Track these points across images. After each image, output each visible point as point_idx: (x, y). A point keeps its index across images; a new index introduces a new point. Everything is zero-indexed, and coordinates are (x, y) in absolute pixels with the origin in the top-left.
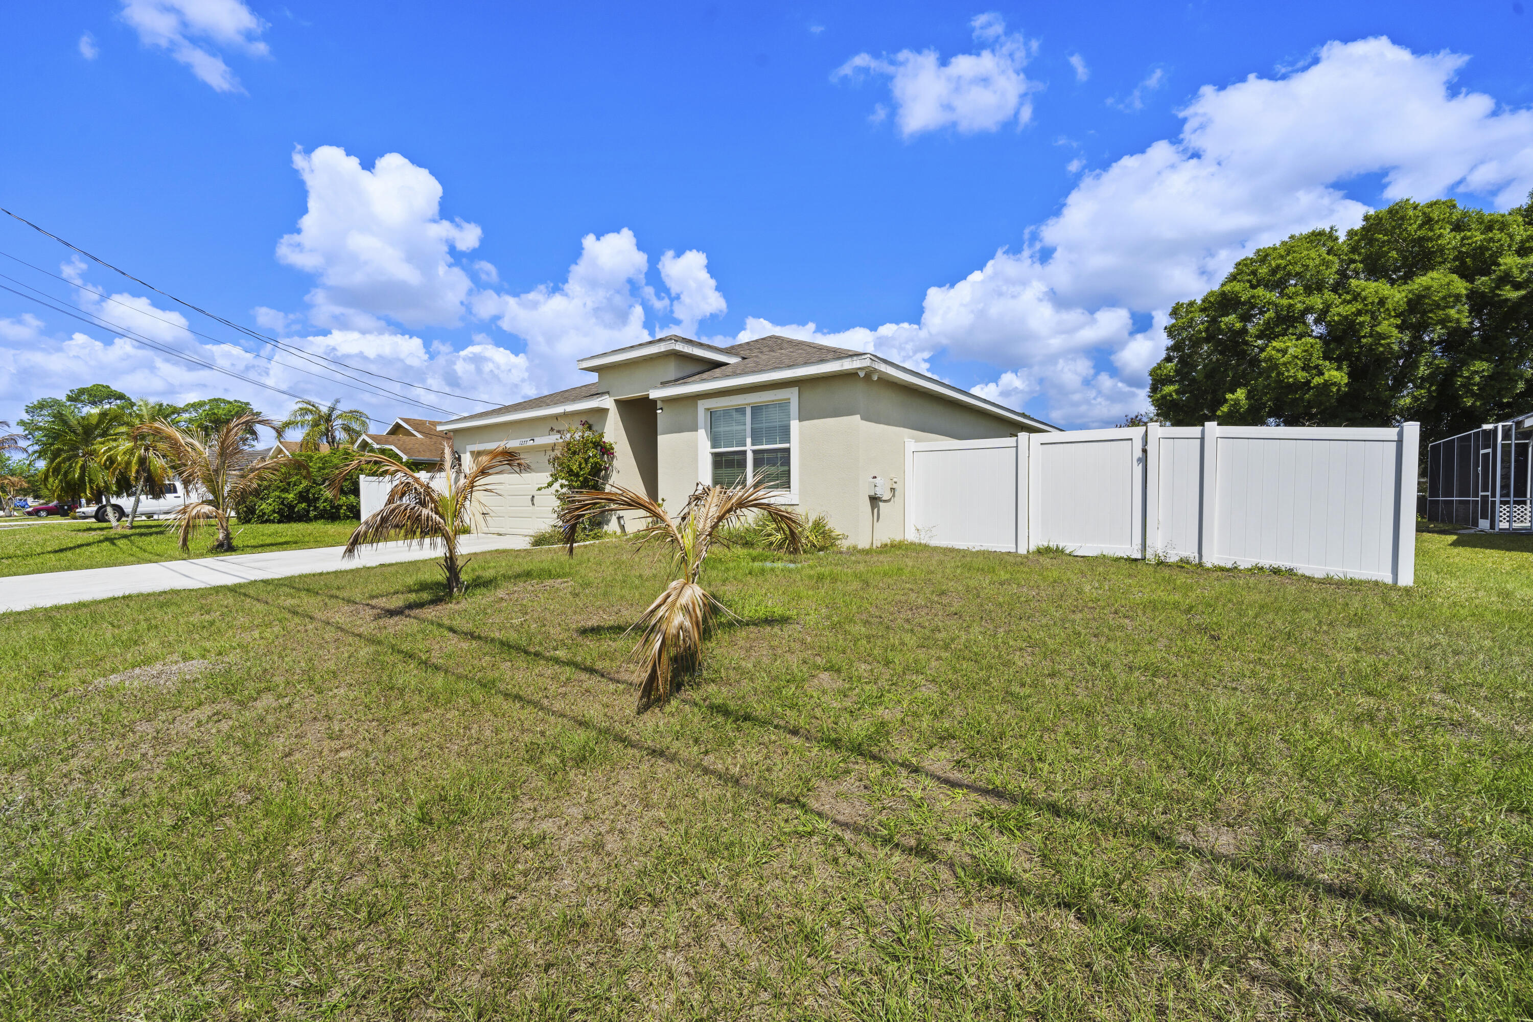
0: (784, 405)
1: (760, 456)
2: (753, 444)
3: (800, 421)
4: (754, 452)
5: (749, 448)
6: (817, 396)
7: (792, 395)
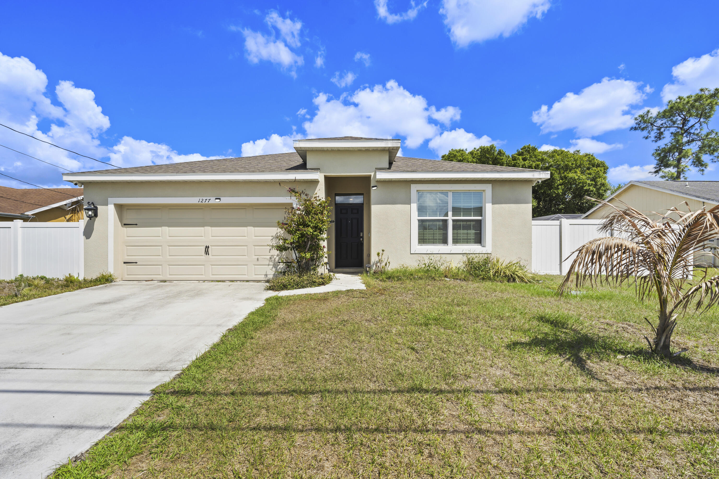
0: (480, 194)
1: (458, 223)
2: (453, 216)
3: (493, 204)
4: (454, 221)
5: (450, 218)
6: (505, 191)
7: (488, 188)
